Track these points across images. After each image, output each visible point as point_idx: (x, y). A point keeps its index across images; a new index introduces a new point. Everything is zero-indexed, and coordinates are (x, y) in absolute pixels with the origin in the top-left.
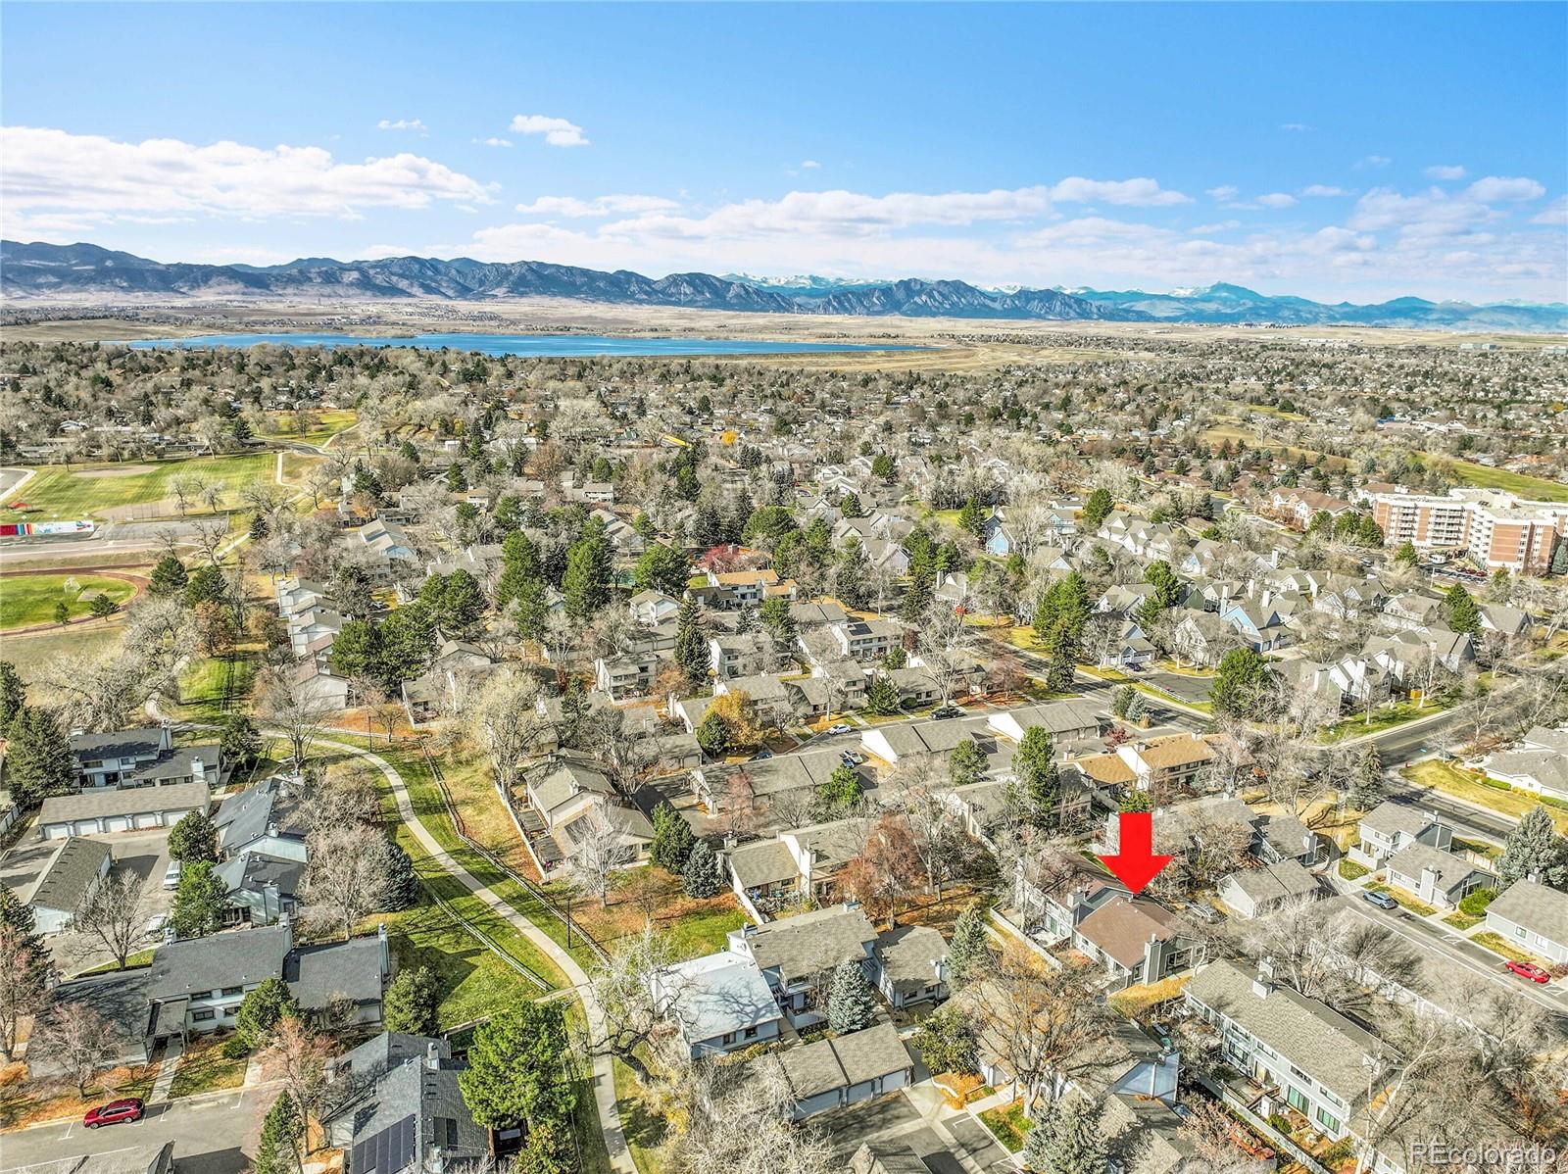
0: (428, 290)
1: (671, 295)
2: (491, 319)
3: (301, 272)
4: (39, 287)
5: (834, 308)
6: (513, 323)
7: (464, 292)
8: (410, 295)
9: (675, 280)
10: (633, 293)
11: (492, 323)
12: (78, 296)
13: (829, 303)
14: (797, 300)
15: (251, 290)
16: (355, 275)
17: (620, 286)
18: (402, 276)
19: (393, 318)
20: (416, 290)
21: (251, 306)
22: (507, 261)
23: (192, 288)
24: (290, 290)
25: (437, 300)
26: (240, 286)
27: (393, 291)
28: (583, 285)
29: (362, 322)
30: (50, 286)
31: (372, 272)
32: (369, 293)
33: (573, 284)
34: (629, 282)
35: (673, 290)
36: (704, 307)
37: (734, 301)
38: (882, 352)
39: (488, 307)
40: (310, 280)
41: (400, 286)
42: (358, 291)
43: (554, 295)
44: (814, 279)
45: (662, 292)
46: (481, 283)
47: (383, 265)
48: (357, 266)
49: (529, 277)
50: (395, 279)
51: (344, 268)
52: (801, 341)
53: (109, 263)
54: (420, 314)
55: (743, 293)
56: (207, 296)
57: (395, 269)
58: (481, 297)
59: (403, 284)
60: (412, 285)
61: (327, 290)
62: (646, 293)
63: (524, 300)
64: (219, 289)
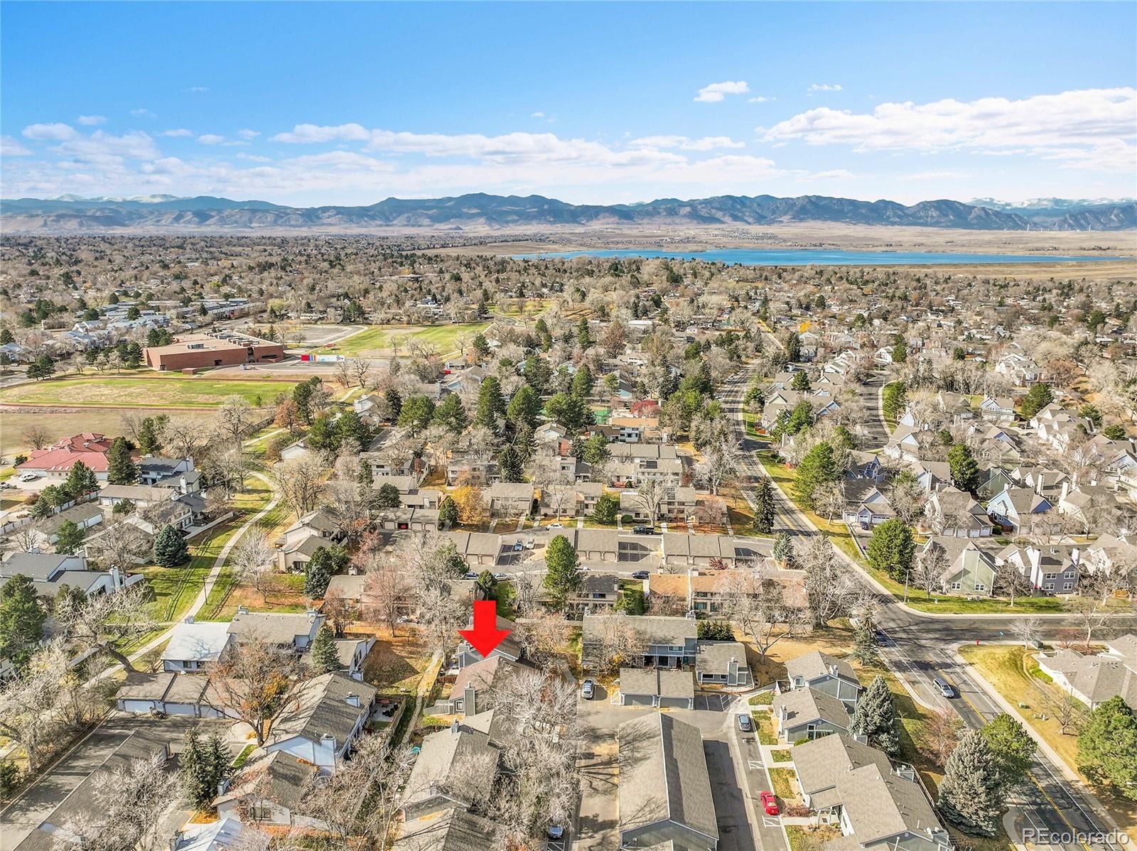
0: (735, 218)
1: (921, 218)
2: (770, 238)
3: (654, 208)
4: (507, 222)
5: (1070, 225)
6: (785, 241)
7: (760, 219)
8: (723, 222)
9: (925, 206)
10: (889, 217)
11: (770, 241)
12: (525, 227)
13: (1065, 221)
14: (1036, 219)
15: (622, 221)
16: (688, 209)
17: (881, 212)
18: (719, 209)
19: (704, 238)
20: (727, 219)
21: (617, 231)
22: (794, 196)
23: (588, 221)
24: (646, 221)
25: (741, 226)
26: (615, 219)
27: (712, 220)
28: (849, 212)
29: (681, 241)
30: (514, 221)
31: (699, 207)
32: (695, 222)
33: (842, 211)
34: (886, 209)
35: (922, 214)
36: (947, 227)
37: (975, 221)
38: (1075, 263)
39: (773, 230)
40: (659, 213)
41: (717, 216)
42: (688, 220)
43: (826, 220)
44: (1057, 201)
45: (913, 215)
46: (774, 212)
47: (707, 202)
48: (691, 204)
49: (809, 207)
50: (714, 211)
51: (682, 204)
52: (1010, 254)
53: (546, 207)
54: (723, 236)
55: (983, 214)
56: (596, 226)
57: (716, 205)
58: (771, 222)
59: (719, 215)
60: (724, 215)
61: (669, 220)
62: (899, 217)
63: (802, 224)
64: (604, 221)
